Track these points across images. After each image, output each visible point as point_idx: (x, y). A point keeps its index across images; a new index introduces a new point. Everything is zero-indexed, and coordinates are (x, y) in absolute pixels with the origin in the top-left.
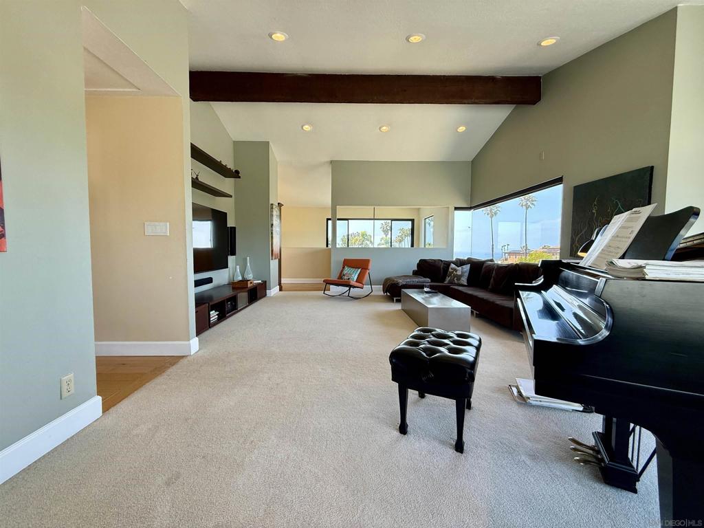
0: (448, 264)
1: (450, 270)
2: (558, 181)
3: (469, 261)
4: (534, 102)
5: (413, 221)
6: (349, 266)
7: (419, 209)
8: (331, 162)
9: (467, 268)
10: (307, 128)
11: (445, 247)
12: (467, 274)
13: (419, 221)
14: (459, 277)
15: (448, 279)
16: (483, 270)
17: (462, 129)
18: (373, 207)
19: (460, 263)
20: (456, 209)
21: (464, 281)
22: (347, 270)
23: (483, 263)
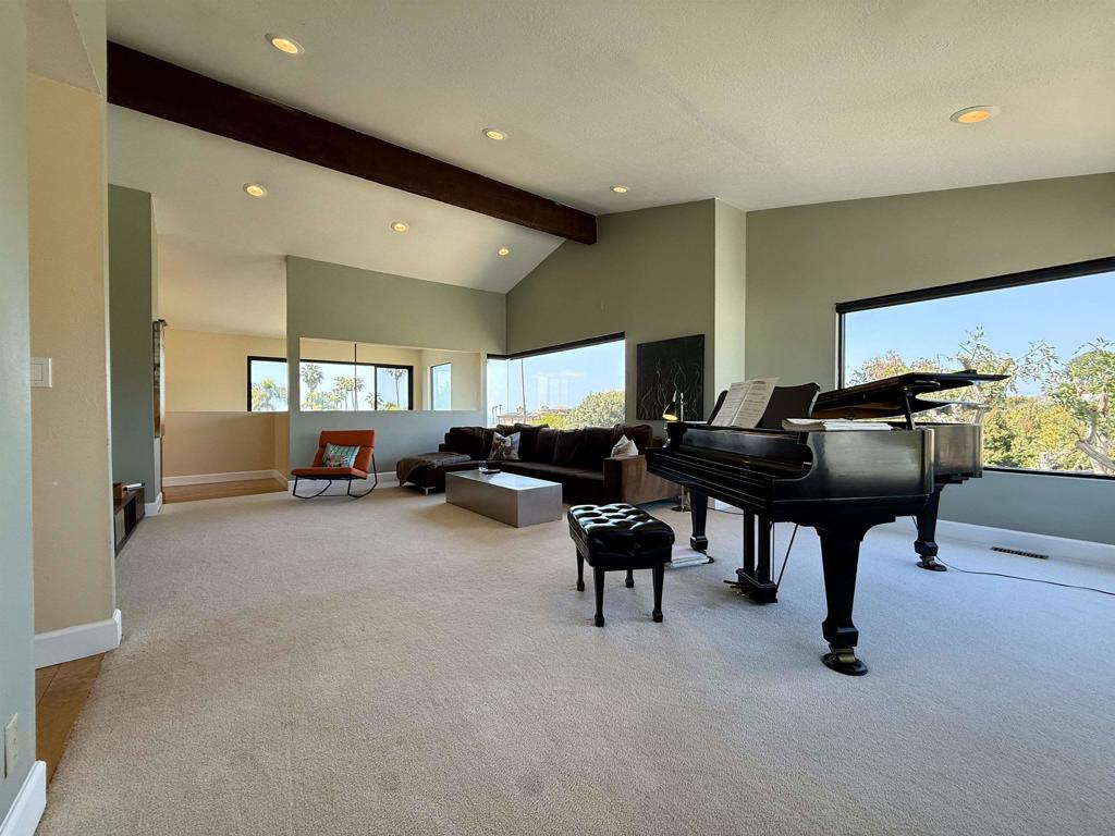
0: (490, 433)
1: (495, 441)
2: (620, 336)
3: (518, 428)
4: (590, 244)
5: (410, 369)
6: (335, 444)
7: (420, 351)
8: (287, 258)
9: (517, 436)
10: (255, 190)
11: (474, 409)
12: (517, 445)
13: (421, 370)
14: (509, 451)
15: (493, 454)
16: (539, 438)
17: (504, 252)
18: (353, 343)
19: (507, 431)
20: (489, 356)
21: (515, 454)
22: (332, 451)
23: (538, 429)
